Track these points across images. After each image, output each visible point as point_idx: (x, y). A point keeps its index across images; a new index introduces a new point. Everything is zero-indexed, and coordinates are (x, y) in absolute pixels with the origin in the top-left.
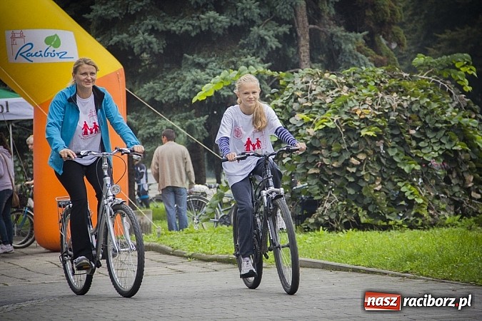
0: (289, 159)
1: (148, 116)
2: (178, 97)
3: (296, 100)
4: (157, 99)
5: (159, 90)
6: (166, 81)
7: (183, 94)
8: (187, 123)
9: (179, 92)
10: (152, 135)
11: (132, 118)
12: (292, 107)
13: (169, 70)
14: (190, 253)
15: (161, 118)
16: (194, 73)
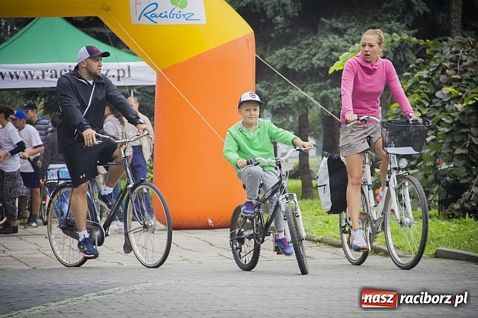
0: (434, 137)
1: (279, 85)
2: (313, 65)
3: (443, 72)
4: (290, 67)
5: (292, 57)
6: (300, 48)
7: (318, 62)
8: (321, 94)
9: (314, 60)
10: (283, 106)
11: (261, 87)
12: (438, 79)
13: (304, 35)
14: (320, 237)
15: (293, 88)
16: (331, 39)
